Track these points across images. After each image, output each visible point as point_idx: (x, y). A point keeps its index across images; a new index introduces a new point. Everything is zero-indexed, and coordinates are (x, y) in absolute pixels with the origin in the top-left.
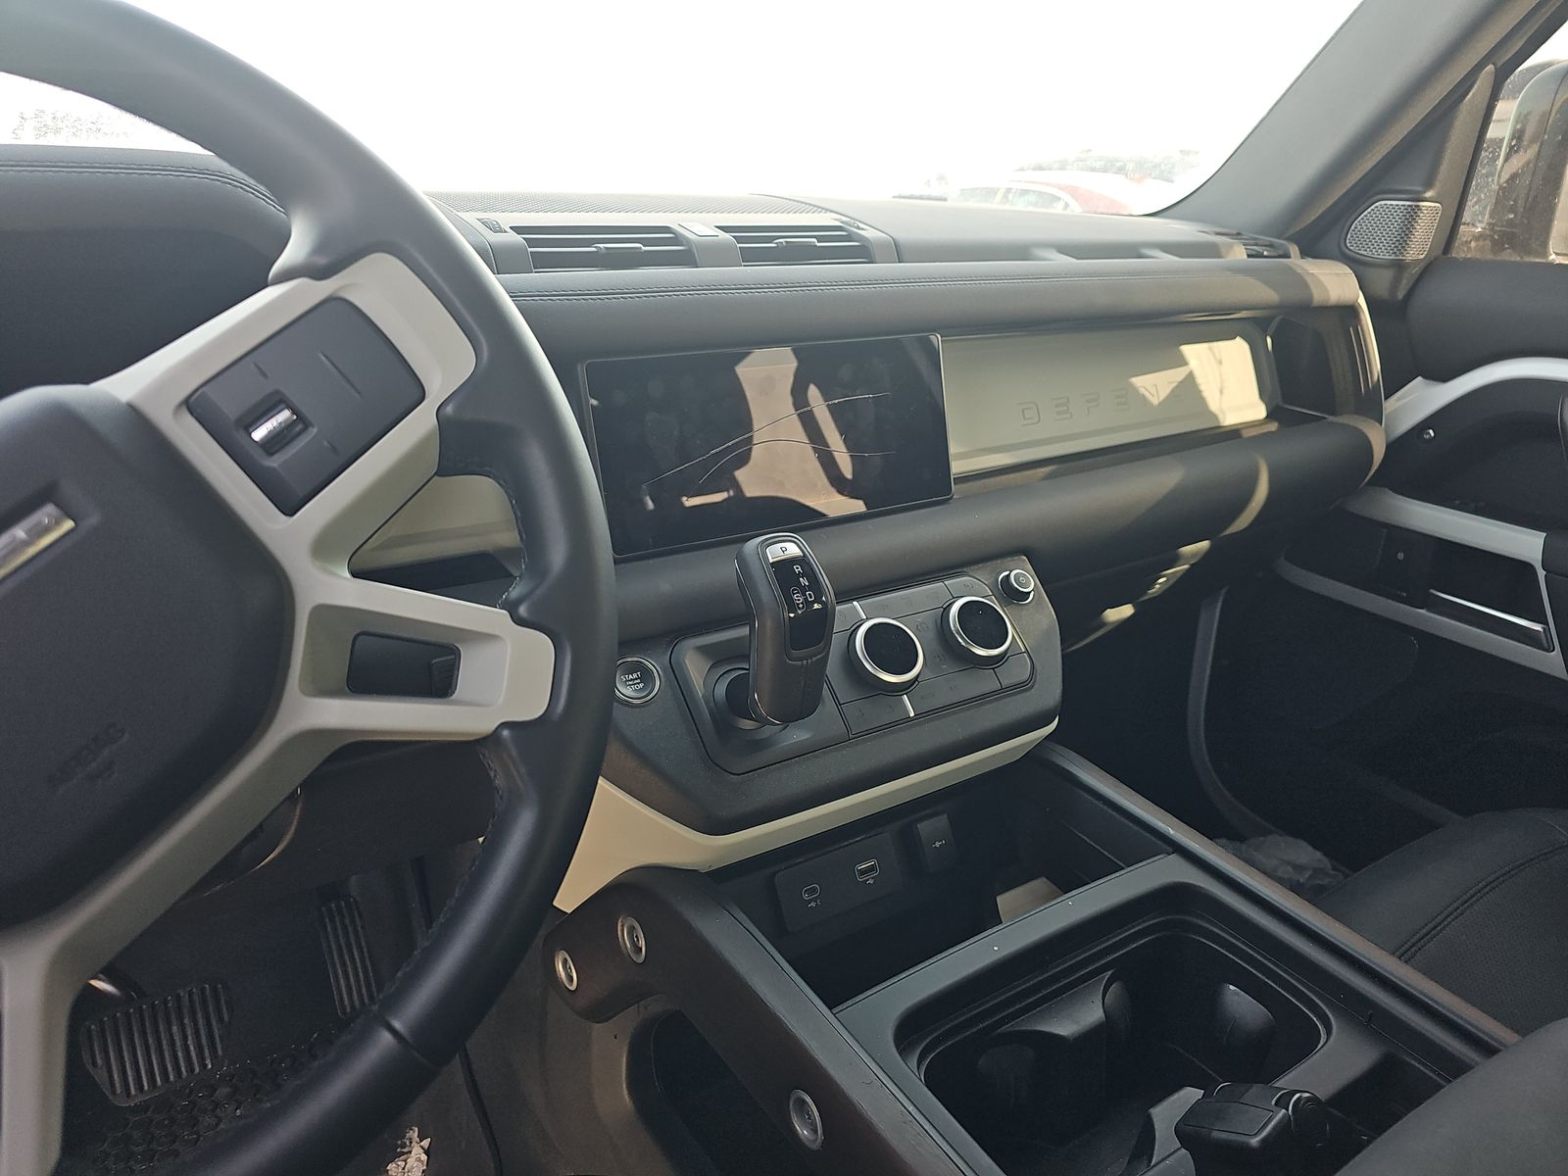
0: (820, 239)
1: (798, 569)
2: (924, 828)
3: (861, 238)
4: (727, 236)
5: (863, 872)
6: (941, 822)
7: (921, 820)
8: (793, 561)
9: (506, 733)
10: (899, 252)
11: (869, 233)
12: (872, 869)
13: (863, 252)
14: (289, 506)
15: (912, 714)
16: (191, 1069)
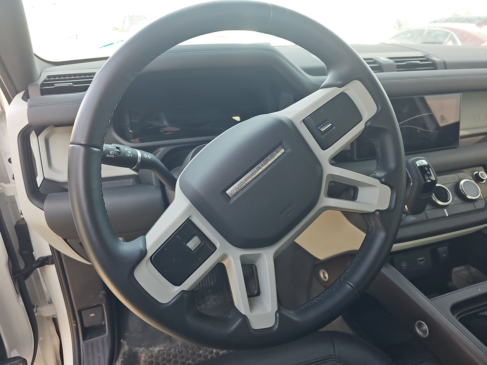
0: (421, 61)
1: (426, 169)
2: (440, 249)
3: (432, 60)
4: (391, 61)
5: (420, 261)
6: (445, 248)
7: (439, 247)
8: (425, 166)
9: (378, 213)
10: (445, 66)
11: (435, 59)
12: (422, 260)
13: (433, 66)
14: (324, 147)
15: (447, 215)
16: (205, 284)
